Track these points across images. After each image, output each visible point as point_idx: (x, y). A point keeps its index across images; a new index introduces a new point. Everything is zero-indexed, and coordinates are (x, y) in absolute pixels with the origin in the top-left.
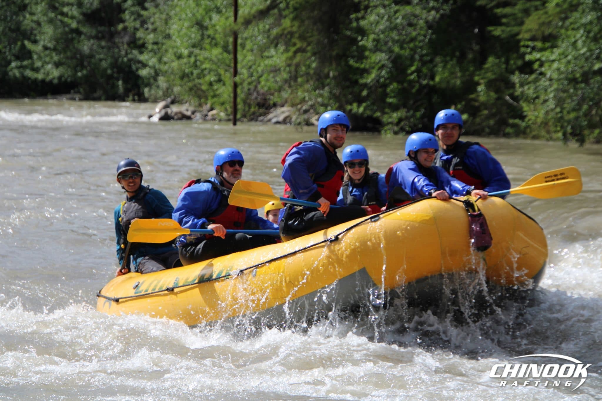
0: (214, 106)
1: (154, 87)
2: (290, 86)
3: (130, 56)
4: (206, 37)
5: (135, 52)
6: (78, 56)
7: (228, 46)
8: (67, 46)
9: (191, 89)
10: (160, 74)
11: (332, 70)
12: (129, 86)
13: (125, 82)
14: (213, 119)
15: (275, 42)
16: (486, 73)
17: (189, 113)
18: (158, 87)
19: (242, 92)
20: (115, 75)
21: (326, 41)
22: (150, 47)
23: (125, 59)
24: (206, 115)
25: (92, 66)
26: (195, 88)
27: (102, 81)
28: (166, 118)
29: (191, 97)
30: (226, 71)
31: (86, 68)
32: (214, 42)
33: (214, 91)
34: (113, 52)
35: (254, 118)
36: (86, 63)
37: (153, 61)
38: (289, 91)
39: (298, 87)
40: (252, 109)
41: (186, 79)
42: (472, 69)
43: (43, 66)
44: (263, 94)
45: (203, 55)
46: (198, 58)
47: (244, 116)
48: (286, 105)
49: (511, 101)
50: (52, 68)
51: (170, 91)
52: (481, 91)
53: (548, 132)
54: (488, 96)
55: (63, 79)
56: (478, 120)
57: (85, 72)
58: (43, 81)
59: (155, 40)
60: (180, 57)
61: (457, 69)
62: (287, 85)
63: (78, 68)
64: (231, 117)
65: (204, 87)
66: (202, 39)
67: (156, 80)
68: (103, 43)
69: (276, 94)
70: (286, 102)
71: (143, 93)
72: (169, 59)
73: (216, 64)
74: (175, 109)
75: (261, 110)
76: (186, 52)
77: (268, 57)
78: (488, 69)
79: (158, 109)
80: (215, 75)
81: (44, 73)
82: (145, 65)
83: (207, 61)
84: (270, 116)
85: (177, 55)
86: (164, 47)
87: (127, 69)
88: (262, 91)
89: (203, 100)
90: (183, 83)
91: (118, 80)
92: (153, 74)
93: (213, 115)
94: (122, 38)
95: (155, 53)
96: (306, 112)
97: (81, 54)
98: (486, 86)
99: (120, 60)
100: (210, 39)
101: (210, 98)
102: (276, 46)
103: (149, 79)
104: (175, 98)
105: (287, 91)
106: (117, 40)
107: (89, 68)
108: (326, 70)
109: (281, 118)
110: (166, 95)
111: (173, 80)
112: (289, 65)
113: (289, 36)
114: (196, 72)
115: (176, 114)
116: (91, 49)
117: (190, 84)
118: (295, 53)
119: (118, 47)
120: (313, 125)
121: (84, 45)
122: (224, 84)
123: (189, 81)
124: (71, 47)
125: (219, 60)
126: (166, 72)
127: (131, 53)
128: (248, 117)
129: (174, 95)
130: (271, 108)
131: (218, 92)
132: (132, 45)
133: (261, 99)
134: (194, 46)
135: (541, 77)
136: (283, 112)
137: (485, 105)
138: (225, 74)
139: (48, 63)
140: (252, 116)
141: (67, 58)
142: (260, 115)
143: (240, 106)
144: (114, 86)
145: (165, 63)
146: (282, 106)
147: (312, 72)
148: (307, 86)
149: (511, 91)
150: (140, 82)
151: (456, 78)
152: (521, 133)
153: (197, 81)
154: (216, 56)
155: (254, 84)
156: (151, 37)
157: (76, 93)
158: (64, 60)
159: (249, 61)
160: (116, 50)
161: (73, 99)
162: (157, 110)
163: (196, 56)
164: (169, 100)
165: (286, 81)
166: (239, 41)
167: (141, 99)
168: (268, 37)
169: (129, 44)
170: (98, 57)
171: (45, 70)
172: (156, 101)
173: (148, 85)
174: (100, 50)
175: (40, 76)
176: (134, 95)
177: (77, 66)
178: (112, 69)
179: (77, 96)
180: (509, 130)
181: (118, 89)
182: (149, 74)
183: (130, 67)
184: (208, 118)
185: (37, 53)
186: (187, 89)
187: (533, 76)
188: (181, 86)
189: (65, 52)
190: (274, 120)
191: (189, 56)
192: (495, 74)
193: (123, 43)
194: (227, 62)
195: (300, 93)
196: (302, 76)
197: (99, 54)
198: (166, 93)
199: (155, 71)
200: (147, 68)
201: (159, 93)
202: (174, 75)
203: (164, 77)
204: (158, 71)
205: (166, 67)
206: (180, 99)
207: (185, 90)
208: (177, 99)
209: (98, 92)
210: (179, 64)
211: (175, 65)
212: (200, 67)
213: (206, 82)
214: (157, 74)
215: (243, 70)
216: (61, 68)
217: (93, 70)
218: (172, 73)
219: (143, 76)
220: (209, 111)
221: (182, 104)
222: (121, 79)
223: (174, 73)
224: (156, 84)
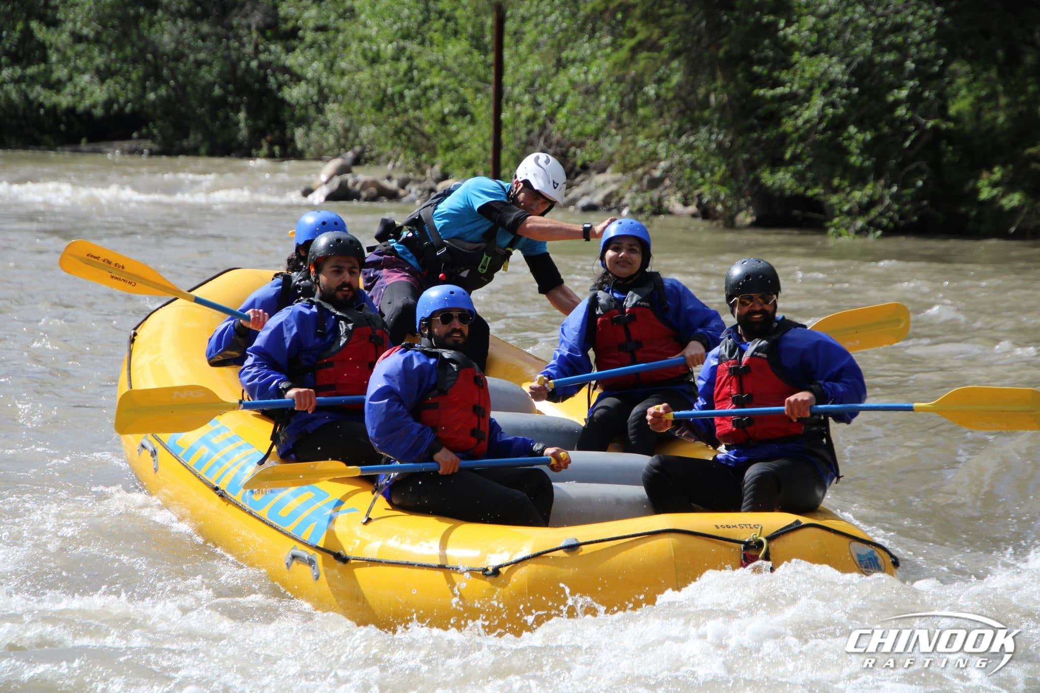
0: (449, 169)
1: (315, 125)
2: (620, 126)
3: (263, 57)
4: (433, 16)
5: (276, 48)
6: (149, 56)
7: (483, 36)
8: (125, 35)
9: (398, 132)
10: (331, 99)
11: (715, 90)
12: (261, 124)
13: (253, 114)
15: (590, 25)
17: (393, 185)
18: (325, 125)
19: (513, 139)
20: (230, 99)
21: (704, 23)
22: (309, 36)
23: (254, 64)
25: (181, 79)
26: (408, 130)
27: (200, 111)
28: (341, 195)
29: (398, 149)
30: (478, 90)
31: (167, 82)
32: (451, 25)
33: (451, 136)
34: (228, 48)
36: (165, 72)
37: (315, 68)
38: (619, 138)
39: (639, 128)
41: (386, 110)
42: (1032, 89)
43: (70, 79)
44: (559, 144)
45: (425, 56)
46: (417, 62)
48: (609, 170)
50: (91, 82)
51: (351, 135)
55: (116, 107)
57: (163, 91)
58: (71, 110)
59: (321, 23)
60: (375, 60)
61: (1000, 89)
62: (613, 123)
63: (149, 83)
65: (427, 128)
66: (426, 20)
67: (320, 111)
68: (205, 28)
69: (590, 143)
70: (611, 161)
71: (292, 140)
72: (351, 62)
73: (455, 75)
74: (362, 176)
76: (388, 50)
77: (574, 61)
79: (324, 175)
80: (452, 102)
81: (73, 95)
82: (297, 78)
83: (435, 70)
84: (575, 192)
85: (370, 55)
86: (340, 37)
87: (257, 86)
88: (556, 137)
89: (424, 157)
90: (381, 117)
91: (238, 111)
92: (316, 98)
94: (245, 16)
95: (321, 51)
96: (655, 183)
97: (155, 52)
99: (243, 64)
100: (443, 20)
101: (440, 152)
102: (591, 36)
103: (306, 107)
104: (363, 152)
105: (613, 138)
106: (235, 21)
107: (172, 82)
108: (701, 91)
109: (598, 198)
110: (342, 145)
111: (360, 112)
112: (620, 79)
113: (619, 16)
114: (408, 94)
115: (365, 186)
116: (178, 42)
117: (397, 120)
118: (635, 51)
119: (238, 38)
120: (669, 213)
121: (162, 32)
122: (473, 121)
123: (396, 114)
124: (134, 36)
126: (344, 93)
127: (267, 49)
130: (577, 175)
131: (458, 139)
132: (269, 33)
134: (407, 36)
136: (604, 184)
138: (475, 98)
139: (83, 72)
141: (125, 60)
144: (229, 125)
145: (343, 73)
146: (602, 170)
147: (671, 95)
148: (656, 126)
150: (286, 114)
151: (997, 107)
153: (411, 113)
154: (456, 58)
155: (542, 120)
156: (311, 15)
157: (141, 137)
158: (118, 65)
159: (530, 71)
160: (235, 44)
161: (137, 152)
162: (324, 178)
163: (410, 58)
164: (350, 155)
165: (612, 116)
166: (509, 26)
167: (287, 151)
168: (574, 15)
169: (262, 31)
170: (191, 57)
171: (75, 86)
172: (319, 157)
173: (303, 121)
174: (200, 43)
175: (64, 100)
176: (272, 144)
177: (145, 78)
178: (222, 87)
179: (147, 145)
181: (238, 130)
182: (307, 96)
183: (265, 79)
185: (57, 50)
186: (391, 132)
188: (376, 124)
189: (121, 47)
190: (583, 202)
191: (396, 58)
193: (249, 28)
194: (482, 71)
195: (641, 141)
196: (647, 103)
197: (196, 50)
198: (342, 141)
199: (321, 91)
200: (303, 83)
201: (327, 140)
202: (362, 100)
203: (341, 103)
204: (326, 91)
205: (344, 83)
206: (374, 154)
207: (386, 132)
208: (367, 155)
209: (192, 136)
210: (372, 76)
211: (364, 76)
212: (419, 84)
213: (432, 117)
214: (323, 97)
215: (517, 90)
216: (110, 82)
217: (181, 87)
218: (357, 95)
219: (293, 102)
220: (438, 181)
221: (378, 164)
222: (243, 107)
223: (362, 94)
224: (321, 119)
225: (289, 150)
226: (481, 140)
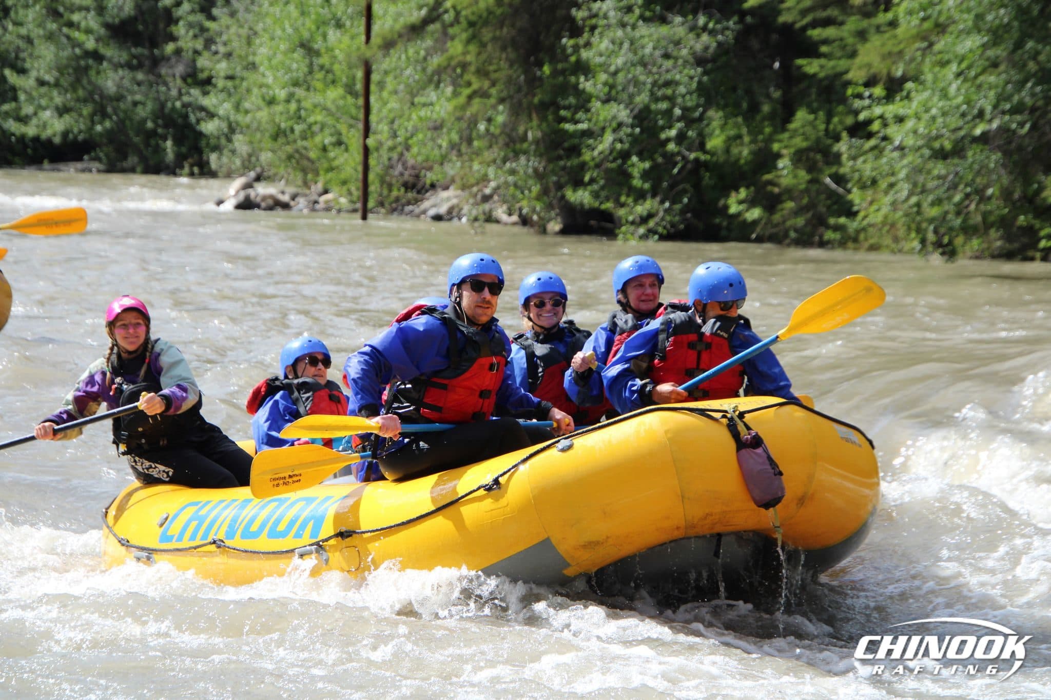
0: (329, 186)
1: (225, 152)
2: (460, 154)
3: (186, 99)
4: (316, 68)
5: (195, 92)
6: (96, 97)
7: (354, 84)
8: (78, 80)
9: (290, 157)
10: (238, 131)
11: (532, 128)
12: (184, 150)
13: (178, 142)
14: (328, 209)
15: (436, 78)
16: (791, 137)
17: (285, 198)
18: (233, 152)
19: (378, 163)
20: (160, 131)
21: (522, 78)
22: (221, 83)
23: (178, 104)
24: (316, 202)
25: (122, 115)
26: (297, 156)
27: (136, 140)
28: (246, 205)
29: (290, 170)
30: (351, 126)
31: (110, 118)
32: (330, 76)
33: (330, 160)
34: (158, 92)
35: (396, 208)
36: (109, 110)
37: (225, 108)
38: (459, 164)
39: (474, 156)
40: (395, 193)
41: (281, 140)
42: (768, 130)
43: (35, 113)
44: (413, 168)
45: (310, 100)
46: (304, 104)
47: (382, 204)
48: (452, 188)
49: (833, 186)
50: (52, 116)
51: (253, 159)
52: (783, 169)
53: (896, 240)
54: (795, 176)
55: (71, 136)
56: (777, 217)
57: (108, 124)
58: (36, 139)
59: (230, 73)
60: (271, 102)
61: (744, 130)
62: (455, 152)
63: (96, 118)
64: (359, 205)
65: (313, 155)
66: (311, 72)
67: (229, 140)
68: (140, 76)
69: (437, 167)
70: (453, 181)
71: (208, 163)
72: (253, 104)
73: (333, 115)
74: (262, 190)
75: (410, 195)
76: (282, 94)
77: (424, 105)
78: (796, 130)
79: (232, 190)
80: (332, 135)
81: (38, 126)
82: (211, 115)
83: (318, 110)
84: (426, 204)
85: (267, 98)
86: (245, 84)
87: (180, 121)
88: (411, 162)
89: (310, 176)
90: (276, 145)
91: (165, 139)
92: (226, 130)
93: (327, 202)
94: (171, 67)
95: (230, 95)
96: (486, 199)
97: (100, 95)
98: (791, 160)
99: (169, 105)
100: (323, 72)
101: (322, 172)
102: (437, 86)
103: (218, 138)
104: (263, 171)
105: (454, 164)
106: (163, 71)
107: (114, 118)
108: (521, 129)
109: (443, 210)
110: (247, 166)
111: (260, 141)
112: (459, 119)
113: (459, 70)
114: (298, 128)
115: (264, 198)
116: (119, 86)
117: (289, 149)
118: (470, 98)
119: (166, 84)
120: (497, 221)
121: (107, 79)
122: (347, 150)
123: (288, 143)
124: (85, 81)
125: (338, 108)
126: (248, 127)
127: (188, 93)
128: (387, 205)
129: (261, 166)
130: (427, 191)
131: (336, 163)
132: (189, 80)
133: (410, 175)
134: (296, 84)
135: (883, 144)
136: (448, 199)
137: (789, 193)
138: (349, 132)
139: (44, 109)
140: (394, 205)
141: (78, 100)
142: (409, 203)
143: (373, 188)
144: (159, 151)
145: (247, 112)
146: (446, 188)
147: (497, 131)
148: (488, 155)
149: (833, 169)
150: (203, 143)
151: (742, 144)
152: (849, 240)
153: (300, 143)
154: (334, 101)
155: (399, 149)
156: (222, 67)
157: (92, 159)
158: (72, 103)
159: (390, 111)
160: (163, 89)
161: (88, 170)
162: (232, 192)
163: (299, 101)
164: (252, 174)
165: (453, 146)
166: (375, 77)
167: (204, 171)
168: (424, 70)
169: (184, 79)
170: (129, 98)
171: (39, 120)
172: (229, 175)
173: (217, 148)
174: (136, 88)
175: (31, 130)
176: (192, 166)
177: (92, 116)
178: (154, 122)
179: (95, 165)
180: (829, 235)
181: (166, 154)
182: (219, 129)
183: (186, 116)
184: (317, 206)
185: (25, 92)
186: (284, 157)
187: (872, 142)
188: (273, 151)
189: (75, 90)
190: (432, 212)
191: (288, 101)
192: (806, 139)
193: (174, 76)
194: (353, 111)
195: (476, 166)
196: (480, 137)
197: (133, 93)
198: (247, 163)
199: (230, 125)
200: (216, 119)
201: (234, 163)
202: (262, 132)
203: (245, 135)
204: (234, 125)
205: (248, 119)
206: (271, 173)
207: (280, 158)
208: (266, 174)
209: (130, 159)
210: (270, 114)
211: (263, 115)
212: (305, 120)
213: (315, 146)
214: (232, 129)
215: (380, 126)
216: (67, 117)
217: (122, 122)
218: (258, 129)
219: (209, 133)
220: (321, 195)
221: (274, 181)
222: (170, 137)
223: (262, 128)
224: (230, 146)
225: (205, 170)
226: (353, 165)
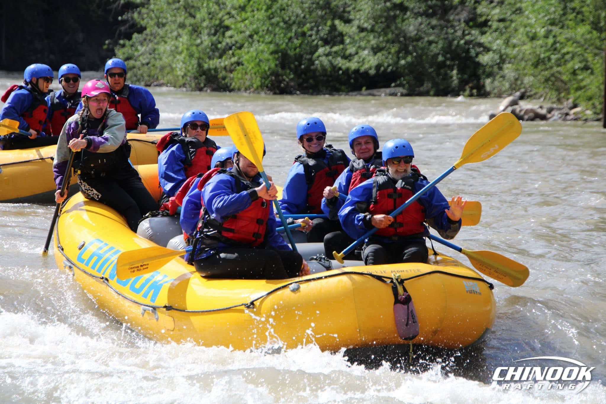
0: (577, 101)
1: (497, 77)
3: (467, 38)
4: (569, 11)
5: (475, 32)
6: (402, 39)
7: (599, 22)
8: (388, 27)
9: (547, 80)
10: (507, 62)
12: (466, 77)
13: (461, 71)
14: (576, 119)
17: (543, 111)
18: (503, 77)
20: (448, 63)
22: (495, 25)
23: (462, 42)
24: (567, 114)
25: (420, 52)
26: (553, 79)
27: (430, 70)
29: (547, 90)
30: (595, 55)
31: (411, 54)
32: (580, 17)
33: (579, 82)
34: (447, 33)
36: (411, 48)
37: (498, 44)
41: (540, 67)
43: (357, 53)
45: (564, 35)
46: (559, 39)
50: (369, 55)
51: (519, 82)
55: (382, 69)
57: (409, 59)
58: (357, 71)
59: (502, 17)
60: (533, 38)
63: (401, 55)
64: (602, 116)
65: (565, 78)
66: (565, 14)
67: (500, 69)
68: (434, 22)
71: (484, 86)
72: (519, 40)
73: (582, 46)
74: (525, 106)
76: (542, 32)
79: (502, 106)
80: (581, 62)
81: (359, 63)
82: (487, 50)
83: (570, 43)
85: (530, 35)
86: (513, 25)
87: (463, 55)
89: (563, 94)
90: (537, 71)
91: (452, 70)
92: (498, 61)
93: (576, 114)
94: (457, 14)
95: (501, 34)
97: (405, 37)
99: (456, 42)
100: (574, 14)
101: (572, 91)
103: (492, 67)
104: (526, 91)
106: (451, 17)
107: (415, 54)
110: (513, 88)
111: (524, 69)
114: (554, 57)
115: (527, 112)
116: (418, 30)
117: (546, 73)
119: (453, 27)
121: (409, 25)
122: (592, 73)
123: (547, 69)
124: (393, 27)
125: (586, 40)
126: (515, 58)
127: (470, 34)
129: (525, 88)
131: (584, 84)
132: (471, 24)
134: (553, 23)
138: (594, 59)
139: (364, 49)
141: (388, 41)
144: (447, 78)
150: (481, 71)
153: (555, 69)
154: (582, 36)
156: (496, 13)
157: (396, 86)
158: (384, 45)
160: (451, 31)
161: (394, 94)
162: (502, 108)
163: (554, 36)
164: (518, 94)
167: (481, 93)
169: (467, 23)
170: (426, 39)
171: (360, 57)
172: (500, 96)
173: (490, 75)
174: (431, 31)
175: (353, 65)
176: (472, 88)
177: (398, 52)
178: (443, 56)
179: (400, 90)
181: (452, 80)
182: (493, 60)
183: (468, 51)
184: (568, 117)
185: (350, 37)
186: (543, 80)
188: (534, 76)
189: (386, 34)
191: (546, 37)
193: (459, 21)
194: (597, 43)
197: (429, 35)
198: (514, 86)
199: (501, 57)
200: (491, 53)
201: (503, 85)
202: (525, 61)
203: (513, 64)
204: (504, 56)
205: (515, 52)
206: (532, 93)
207: (539, 81)
208: (528, 94)
209: (425, 85)
210: (532, 47)
211: (527, 48)
212: (560, 51)
213: (568, 71)
214: (503, 60)
216: (379, 54)
217: (419, 57)
218: (522, 59)
219: (485, 64)
220: (571, 109)
221: (534, 99)
222: (455, 67)
223: (526, 59)
224: (501, 73)
226: (597, 84)
